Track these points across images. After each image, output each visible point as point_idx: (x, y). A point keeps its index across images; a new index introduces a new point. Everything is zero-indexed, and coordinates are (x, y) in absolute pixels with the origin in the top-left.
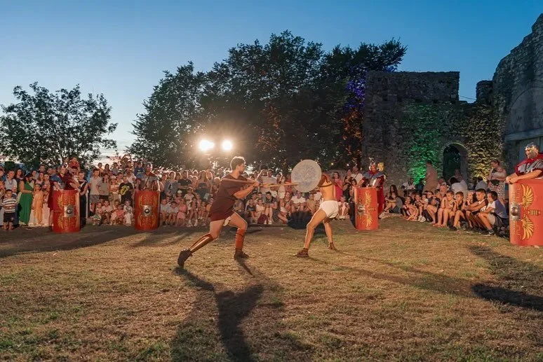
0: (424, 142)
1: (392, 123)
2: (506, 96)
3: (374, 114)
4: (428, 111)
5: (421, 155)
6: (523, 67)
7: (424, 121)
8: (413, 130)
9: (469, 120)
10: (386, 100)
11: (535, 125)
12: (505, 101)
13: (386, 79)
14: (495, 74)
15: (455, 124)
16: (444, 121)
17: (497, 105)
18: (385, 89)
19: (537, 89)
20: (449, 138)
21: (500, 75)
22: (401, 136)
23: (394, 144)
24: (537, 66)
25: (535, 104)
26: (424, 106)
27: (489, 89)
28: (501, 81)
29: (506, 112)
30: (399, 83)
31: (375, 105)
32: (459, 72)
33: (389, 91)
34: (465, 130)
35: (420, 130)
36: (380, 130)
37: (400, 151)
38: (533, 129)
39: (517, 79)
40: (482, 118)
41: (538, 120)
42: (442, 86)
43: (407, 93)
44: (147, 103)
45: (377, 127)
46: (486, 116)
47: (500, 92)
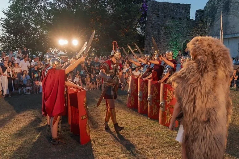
0: (175, 39)
1: (161, 29)
2: (211, 18)
3: (153, 24)
4: (177, 23)
5: (174, 46)
6: (223, 4)
7: (175, 28)
8: (170, 33)
9: (194, 29)
10: (158, 17)
11: (228, 32)
12: (211, 20)
13: (159, 6)
14: (206, 7)
15: (189, 31)
16: (184, 29)
17: (206, 22)
18: (158, 11)
19: (231, 15)
20: (185, 37)
21: (209, 7)
22: (165, 36)
23: (162, 40)
24: (231, 4)
25: (229, 23)
26: (176, 20)
27: (202, 14)
28: (209, 10)
29: (211, 25)
30: (165, 8)
31: (154, 19)
32: (190, 5)
33: (160, 12)
34: (192, 33)
35: (174, 33)
36: (156, 32)
37: (165, 43)
38: (227, 34)
39: (219, 9)
40: (199, 28)
41: (230, 30)
42: (183, 11)
43: (168, 14)
44: (5, 10)
45: (155, 31)
46: (201, 27)
47: (208, 16)
